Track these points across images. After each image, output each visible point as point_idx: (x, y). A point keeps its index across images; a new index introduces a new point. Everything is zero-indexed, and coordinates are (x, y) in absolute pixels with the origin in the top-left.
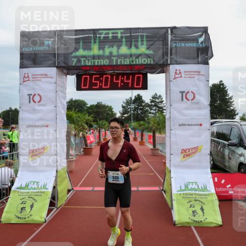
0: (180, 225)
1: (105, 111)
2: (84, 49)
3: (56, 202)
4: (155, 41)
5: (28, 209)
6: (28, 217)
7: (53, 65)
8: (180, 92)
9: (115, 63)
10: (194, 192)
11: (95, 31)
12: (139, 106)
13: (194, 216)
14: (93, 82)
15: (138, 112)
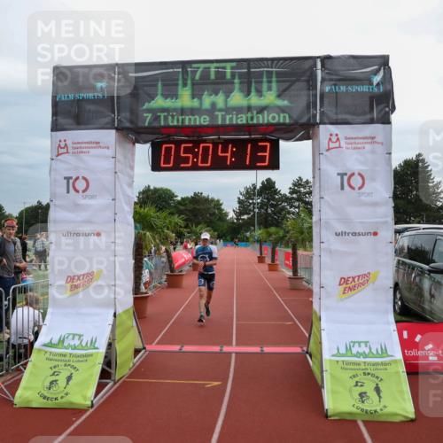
0: (337, 418)
1: (209, 209)
2: (166, 96)
3: (112, 371)
4: (293, 83)
5: (62, 383)
6: (62, 397)
7: (109, 126)
9: (220, 123)
11: (184, 64)
12: (269, 200)
13: (363, 402)
14: (182, 155)
15: (266, 210)
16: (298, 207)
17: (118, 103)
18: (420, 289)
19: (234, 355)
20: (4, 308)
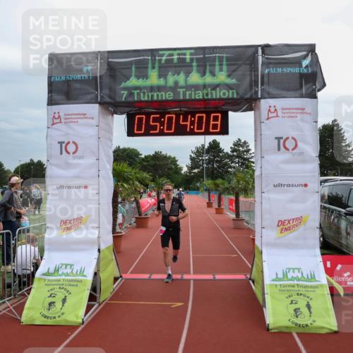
0: (276, 331)
1: (167, 164)
2: (138, 77)
3: (98, 295)
4: (239, 65)
5: (59, 305)
6: (59, 316)
7: (94, 101)
8: (276, 138)
9: (181, 98)
10: (296, 282)
11: (153, 52)
12: (215, 157)
13: (297, 317)
14: (151, 124)
15: (213, 165)
16: (238, 163)
17: (100, 83)
18: (338, 228)
19: (192, 281)
20: (12, 246)
